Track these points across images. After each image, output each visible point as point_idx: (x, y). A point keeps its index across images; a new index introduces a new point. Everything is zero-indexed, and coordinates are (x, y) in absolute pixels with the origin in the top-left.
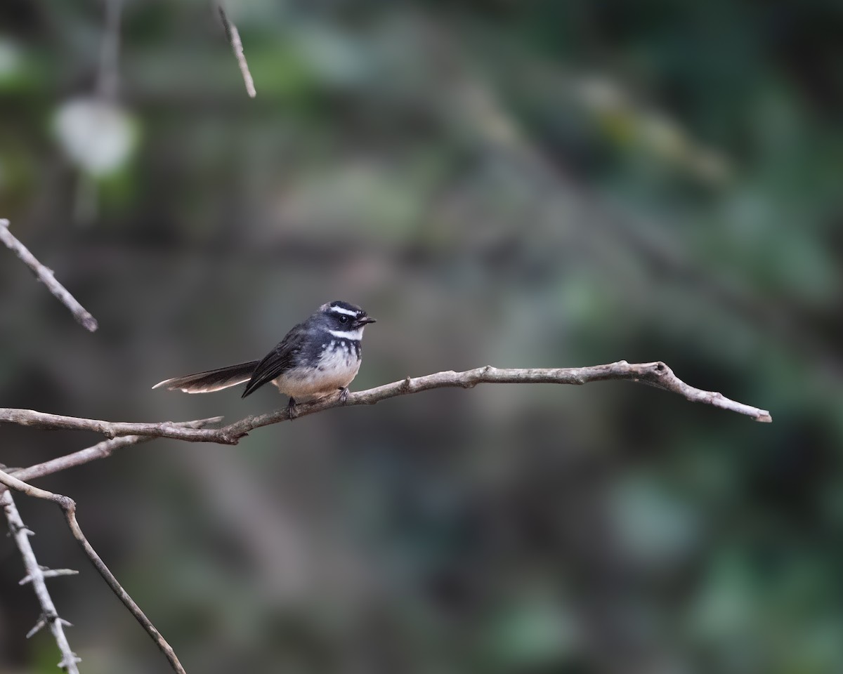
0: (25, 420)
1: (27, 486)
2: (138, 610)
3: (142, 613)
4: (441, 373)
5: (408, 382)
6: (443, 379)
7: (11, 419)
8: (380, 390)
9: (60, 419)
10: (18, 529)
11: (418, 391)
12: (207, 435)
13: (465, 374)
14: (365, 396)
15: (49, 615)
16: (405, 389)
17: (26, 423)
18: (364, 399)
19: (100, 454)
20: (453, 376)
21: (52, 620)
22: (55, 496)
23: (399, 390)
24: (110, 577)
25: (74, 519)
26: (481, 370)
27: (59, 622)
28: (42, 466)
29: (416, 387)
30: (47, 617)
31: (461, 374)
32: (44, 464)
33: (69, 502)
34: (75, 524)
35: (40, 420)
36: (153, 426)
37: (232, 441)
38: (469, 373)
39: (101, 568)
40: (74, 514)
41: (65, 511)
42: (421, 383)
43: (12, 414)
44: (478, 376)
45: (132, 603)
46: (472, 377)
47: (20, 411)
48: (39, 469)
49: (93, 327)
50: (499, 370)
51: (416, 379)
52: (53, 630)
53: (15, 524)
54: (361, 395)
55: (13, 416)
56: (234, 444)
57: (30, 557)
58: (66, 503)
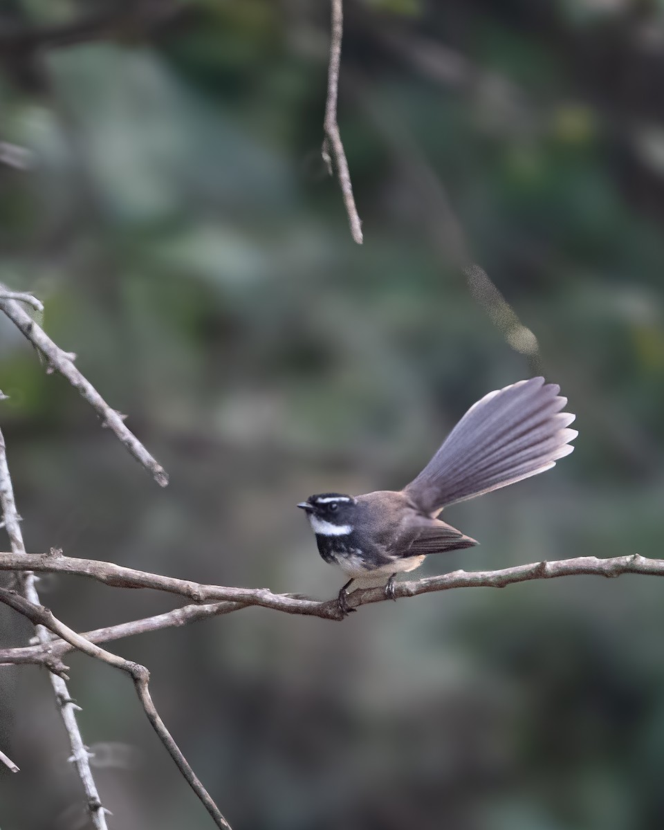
0: (104, 573)
1: (97, 649)
2: (209, 799)
3: (213, 803)
4: (582, 558)
5: (543, 565)
6: (583, 564)
7: (88, 571)
8: (511, 572)
9: (143, 576)
10: (64, 702)
11: (553, 576)
12: (310, 606)
13: (608, 562)
14: (493, 577)
15: (92, 802)
16: (540, 573)
17: (104, 578)
18: (491, 580)
19: (174, 622)
20: (595, 562)
21: (95, 808)
22: (128, 662)
23: (532, 574)
24: (181, 759)
25: (147, 690)
26: (628, 559)
27: (102, 811)
28: (107, 630)
29: (552, 572)
30: (90, 806)
31: (604, 561)
32: (110, 628)
33: (143, 671)
34: (147, 696)
35: (121, 575)
36: (248, 592)
37: (337, 616)
38: (614, 561)
39: (173, 748)
40: (147, 685)
41: (137, 680)
42: (558, 568)
43: (89, 565)
44: (624, 565)
45: (204, 791)
46: (617, 566)
47: (100, 563)
48: (104, 634)
49: (165, 483)
50: (648, 560)
51: (553, 563)
52: (96, 820)
53: (61, 697)
54: (489, 575)
55: (91, 568)
56: (338, 619)
57: (76, 735)
58: (139, 672)
